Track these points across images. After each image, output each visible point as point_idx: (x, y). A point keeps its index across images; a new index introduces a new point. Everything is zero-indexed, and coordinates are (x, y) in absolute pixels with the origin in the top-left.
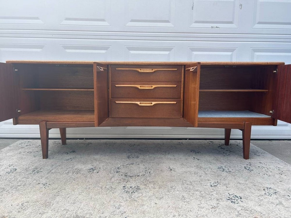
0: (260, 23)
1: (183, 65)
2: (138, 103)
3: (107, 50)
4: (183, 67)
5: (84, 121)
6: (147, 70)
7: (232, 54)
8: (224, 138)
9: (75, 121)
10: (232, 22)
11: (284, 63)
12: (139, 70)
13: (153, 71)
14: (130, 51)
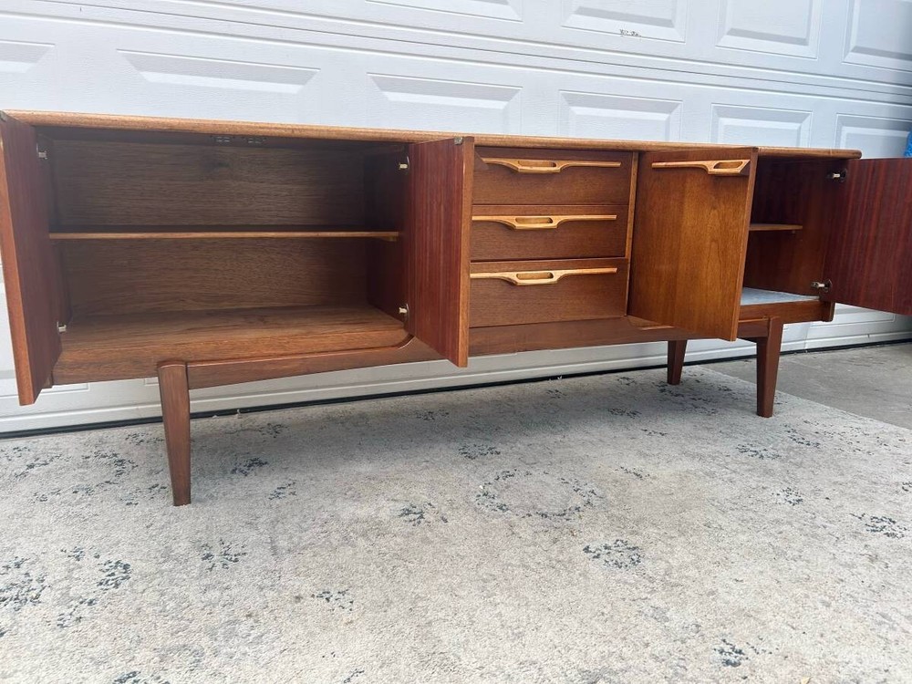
0: (734, 32)
1: (635, 151)
2: (512, 276)
3: (303, 82)
4: (635, 156)
5: (327, 349)
6: (537, 165)
7: (669, 118)
8: (666, 362)
9: (294, 351)
10: (670, 21)
11: (860, 154)
12: (514, 163)
13: (557, 169)
14: (386, 93)
